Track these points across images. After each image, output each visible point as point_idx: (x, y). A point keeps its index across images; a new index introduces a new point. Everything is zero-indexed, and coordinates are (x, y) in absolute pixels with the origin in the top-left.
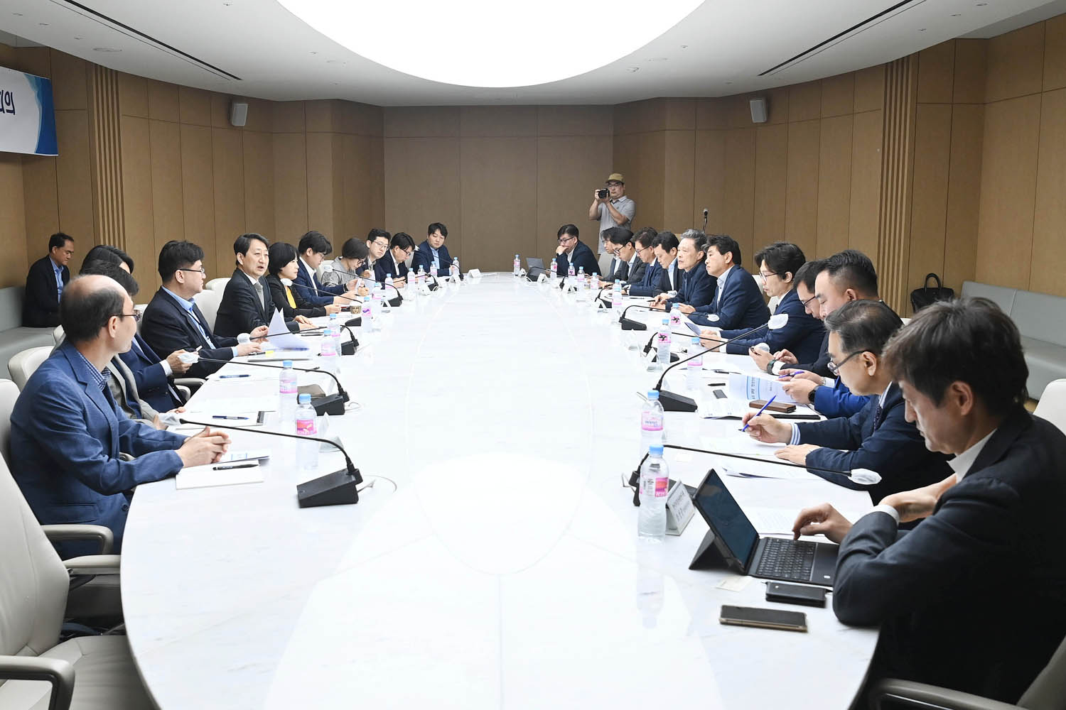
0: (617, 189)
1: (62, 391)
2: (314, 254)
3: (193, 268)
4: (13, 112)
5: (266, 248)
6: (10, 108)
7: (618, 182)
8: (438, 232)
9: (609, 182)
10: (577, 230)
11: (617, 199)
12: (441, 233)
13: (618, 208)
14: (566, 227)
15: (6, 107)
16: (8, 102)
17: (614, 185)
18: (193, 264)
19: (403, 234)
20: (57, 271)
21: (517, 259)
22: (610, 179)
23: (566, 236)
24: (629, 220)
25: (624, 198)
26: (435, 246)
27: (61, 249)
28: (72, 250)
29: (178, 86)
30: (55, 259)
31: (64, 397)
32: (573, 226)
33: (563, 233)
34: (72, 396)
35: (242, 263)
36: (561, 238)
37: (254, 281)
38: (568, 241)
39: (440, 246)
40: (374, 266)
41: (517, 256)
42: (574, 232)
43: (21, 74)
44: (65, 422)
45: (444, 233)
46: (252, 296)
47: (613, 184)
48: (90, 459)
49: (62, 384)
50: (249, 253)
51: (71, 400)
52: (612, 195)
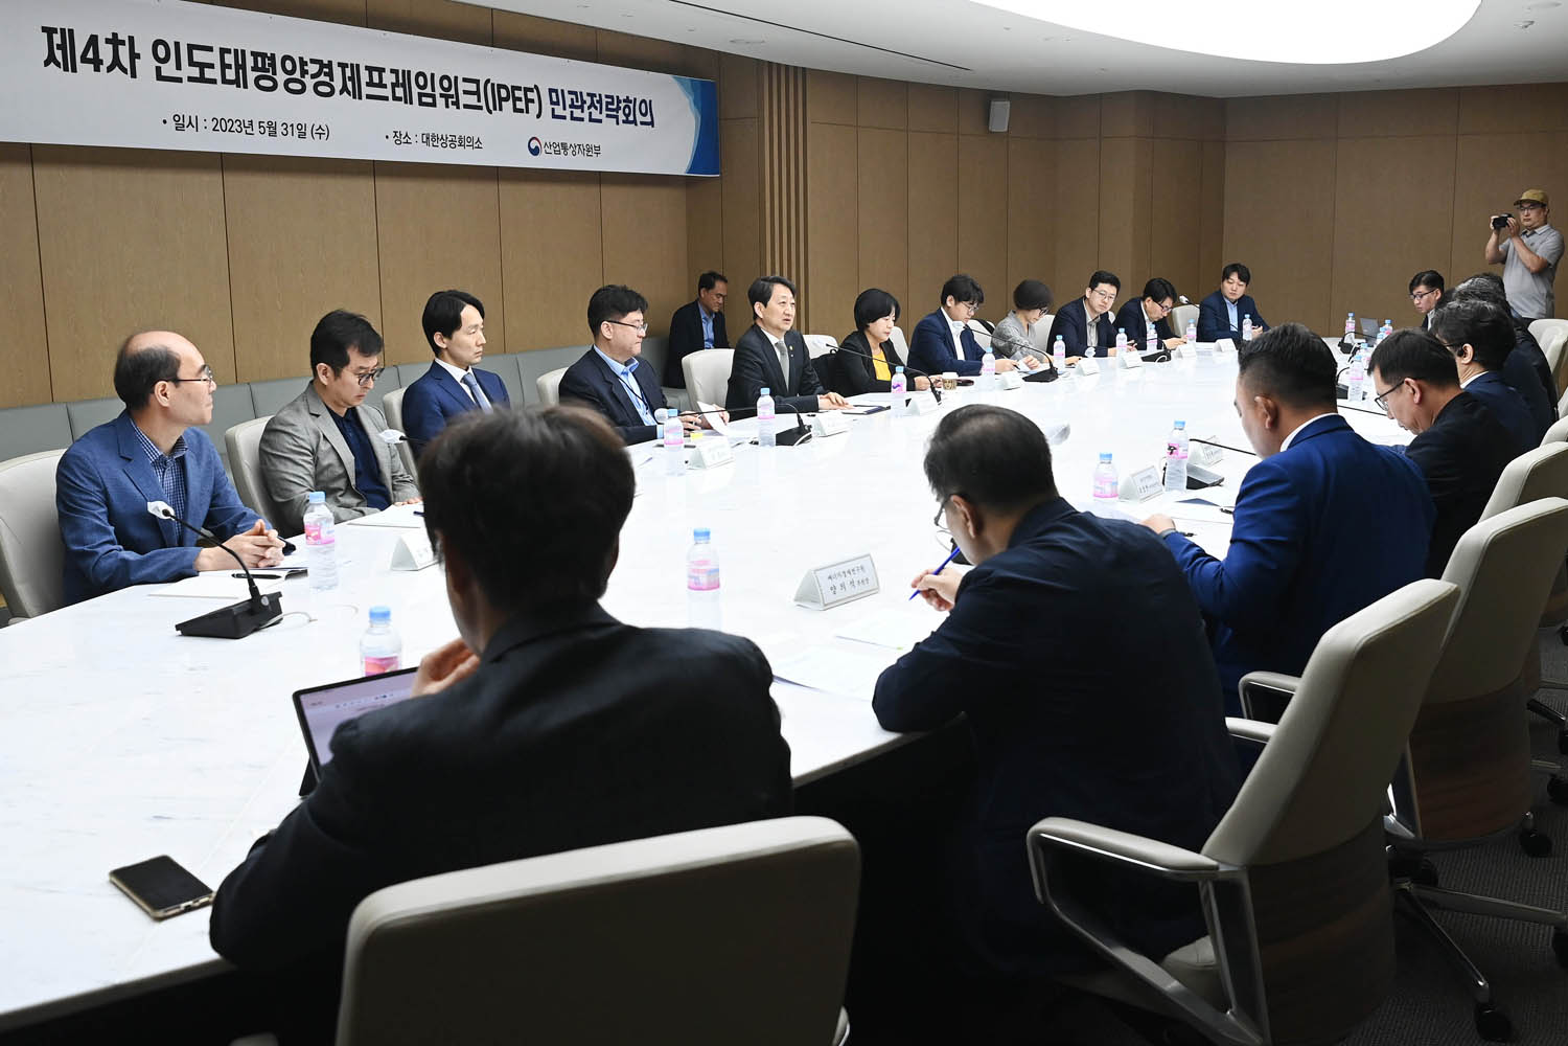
0: (1533, 214)
1: (78, 466)
2: (956, 304)
3: (624, 321)
4: (652, 123)
5: (791, 295)
6: (648, 119)
7: (1533, 204)
8: (1235, 277)
9: (1520, 203)
10: (1442, 279)
11: (1532, 230)
12: (1239, 278)
13: (1532, 245)
14: (1422, 274)
15: (640, 118)
16: (644, 111)
17: (1528, 208)
18: (624, 315)
19: (1160, 281)
20: (705, 318)
21: (1350, 319)
22: (1524, 197)
23: (1422, 288)
24: (1550, 264)
25: (1545, 228)
26: (1231, 297)
27: (710, 291)
28: (724, 293)
29: (907, 83)
30: (704, 305)
31: (79, 474)
32: (1435, 272)
33: (1418, 284)
34: (88, 472)
35: (761, 315)
36: (1415, 292)
37: (773, 340)
38: (1425, 297)
39: (1238, 297)
40: (1097, 324)
41: (1351, 315)
42: (1435, 281)
43: (669, 77)
44: (75, 503)
45: (1245, 277)
46: (759, 360)
47: (1526, 206)
48: (86, 548)
49: (79, 458)
50: (771, 302)
51: (86, 477)
52: (1526, 223)
